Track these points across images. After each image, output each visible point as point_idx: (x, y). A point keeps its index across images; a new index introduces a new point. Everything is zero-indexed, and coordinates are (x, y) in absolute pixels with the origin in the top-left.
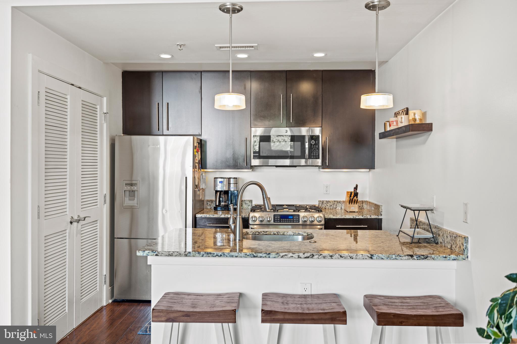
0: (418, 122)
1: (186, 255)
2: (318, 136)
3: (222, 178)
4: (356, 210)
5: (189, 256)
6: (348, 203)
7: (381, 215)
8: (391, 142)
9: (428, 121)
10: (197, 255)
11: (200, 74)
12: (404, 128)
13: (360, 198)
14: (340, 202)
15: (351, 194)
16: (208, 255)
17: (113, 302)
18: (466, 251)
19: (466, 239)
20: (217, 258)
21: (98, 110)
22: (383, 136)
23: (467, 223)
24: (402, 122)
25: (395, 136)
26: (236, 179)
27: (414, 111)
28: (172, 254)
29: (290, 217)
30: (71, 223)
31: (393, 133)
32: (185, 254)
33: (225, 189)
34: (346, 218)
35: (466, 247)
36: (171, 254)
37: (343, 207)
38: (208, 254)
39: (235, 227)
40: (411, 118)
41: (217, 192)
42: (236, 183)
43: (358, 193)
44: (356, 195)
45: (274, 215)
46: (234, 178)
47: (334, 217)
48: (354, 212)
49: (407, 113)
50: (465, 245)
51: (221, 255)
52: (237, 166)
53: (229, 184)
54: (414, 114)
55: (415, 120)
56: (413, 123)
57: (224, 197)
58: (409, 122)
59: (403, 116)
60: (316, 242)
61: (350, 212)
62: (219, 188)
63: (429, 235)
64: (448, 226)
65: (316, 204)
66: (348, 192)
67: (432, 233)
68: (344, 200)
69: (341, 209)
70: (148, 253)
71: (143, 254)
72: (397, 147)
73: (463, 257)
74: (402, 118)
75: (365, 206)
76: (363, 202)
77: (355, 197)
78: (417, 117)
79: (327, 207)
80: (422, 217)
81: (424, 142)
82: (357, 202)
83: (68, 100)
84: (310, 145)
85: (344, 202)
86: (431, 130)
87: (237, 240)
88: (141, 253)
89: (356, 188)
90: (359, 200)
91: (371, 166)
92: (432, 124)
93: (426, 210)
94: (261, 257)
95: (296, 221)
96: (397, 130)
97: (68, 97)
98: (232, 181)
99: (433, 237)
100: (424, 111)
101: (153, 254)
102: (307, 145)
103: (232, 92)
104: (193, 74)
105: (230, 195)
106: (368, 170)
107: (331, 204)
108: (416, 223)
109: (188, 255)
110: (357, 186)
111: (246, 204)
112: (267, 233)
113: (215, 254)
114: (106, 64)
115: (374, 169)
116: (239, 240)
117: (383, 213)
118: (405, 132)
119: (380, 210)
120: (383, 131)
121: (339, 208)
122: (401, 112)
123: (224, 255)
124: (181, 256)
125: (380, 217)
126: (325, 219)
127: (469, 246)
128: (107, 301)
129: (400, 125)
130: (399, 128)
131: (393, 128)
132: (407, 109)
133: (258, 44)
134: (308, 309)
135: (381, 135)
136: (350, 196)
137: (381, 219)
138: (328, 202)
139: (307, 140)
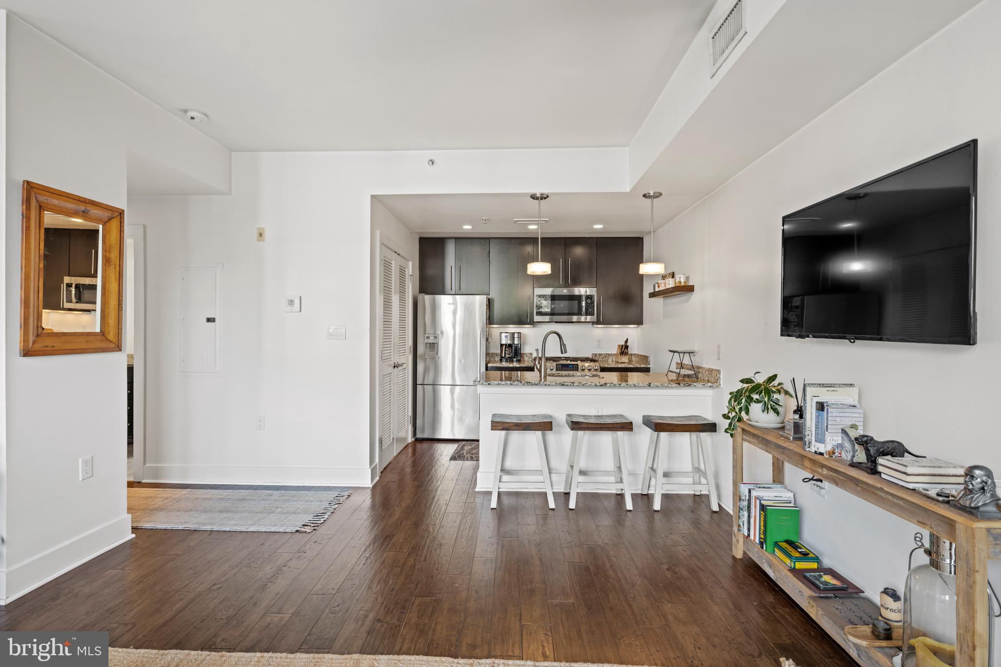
0: (683, 284)
2: (594, 296)
3: (506, 333)
4: (627, 361)
6: (619, 355)
7: (649, 364)
8: (659, 301)
9: (691, 284)
10: (520, 384)
11: (489, 240)
12: (672, 289)
13: (630, 351)
14: (611, 355)
15: (622, 347)
17: (415, 440)
18: (719, 380)
19: (719, 371)
21: (407, 273)
22: (652, 295)
23: (720, 360)
24: (669, 284)
25: (662, 296)
26: (520, 334)
27: (679, 276)
29: (570, 366)
30: (394, 367)
31: (663, 293)
33: (509, 342)
35: (719, 378)
37: (614, 360)
38: (527, 383)
39: (541, 366)
40: (677, 281)
41: (502, 345)
42: (520, 337)
43: (628, 346)
44: (627, 347)
45: (557, 365)
46: (518, 333)
47: (608, 366)
48: (625, 363)
49: (673, 277)
50: (718, 375)
52: (521, 322)
53: (514, 338)
54: (680, 278)
55: (680, 282)
56: (679, 285)
57: (509, 350)
58: (675, 284)
59: (670, 279)
60: (603, 378)
61: (621, 363)
62: (504, 342)
63: (692, 372)
64: (706, 365)
65: (590, 356)
66: (619, 346)
67: (694, 371)
68: (615, 353)
69: (612, 361)
72: (664, 305)
73: (717, 384)
74: (669, 280)
75: (634, 358)
76: (631, 355)
77: (626, 350)
78: (682, 280)
79: (600, 359)
80: (686, 361)
81: (688, 300)
82: (626, 354)
83: (393, 265)
84: (587, 303)
85: (615, 354)
86: (693, 291)
87: (543, 377)
89: (626, 341)
90: (629, 353)
91: (639, 322)
92: (693, 286)
93: (689, 353)
94: (567, 385)
95: (577, 367)
96: (666, 291)
97: (393, 262)
98: (516, 336)
99: (695, 374)
100: (687, 275)
102: (584, 304)
103: (541, 261)
104: (483, 241)
105: (513, 348)
106: (636, 326)
107: (604, 356)
108: (681, 366)
110: (627, 339)
111: (527, 356)
112: (560, 375)
114: (411, 232)
115: (642, 324)
116: (544, 376)
117: (651, 363)
118: (672, 292)
119: (649, 360)
120: (653, 291)
121: (610, 360)
122: (668, 275)
125: (649, 366)
126: (601, 368)
127: (721, 377)
128: (411, 439)
129: (668, 287)
130: (667, 289)
131: (661, 289)
132: (673, 273)
133: (550, 219)
134: (604, 421)
135: (651, 294)
136: (622, 349)
137: (649, 368)
138: (600, 355)
139: (584, 299)
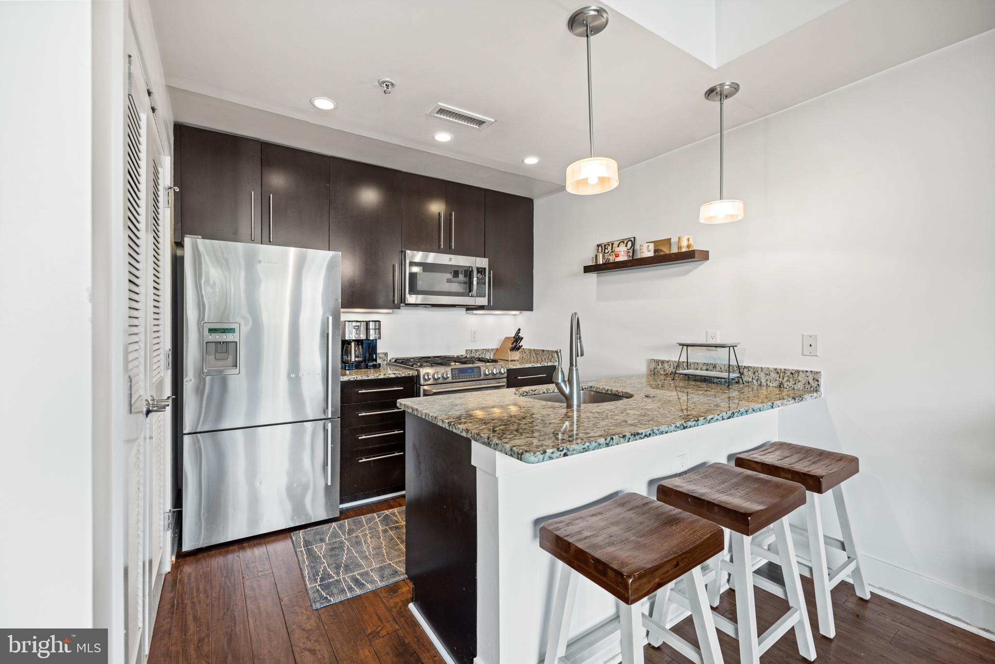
1: (608, 444)
2: (485, 269)
3: (357, 321)
4: (517, 358)
5: (612, 445)
14: (488, 350)
16: (635, 438)
20: (646, 439)
23: (817, 356)
24: (649, 251)
26: (377, 323)
28: (588, 446)
29: (468, 371)
31: (626, 264)
32: (606, 443)
33: (362, 337)
34: (525, 367)
36: (587, 448)
42: (377, 328)
45: (451, 369)
46: (375, 321)
47: (514, 367)
51: (650, 434)
53: (367, 329)
54: (688, 240)
57: (358, 349)
61: (511, 360)
62: (349, 336)
66: (507, 338)
70: (552, 455)
71: (544, 457)
84: (478, 279)
86: (706, 259)
88: (539, 457)
91: (527, 307)
92: (707, 250)
93: (727, 347)
95: (477, 375)
98: (372, 325)
101: (560, 455)
102: (475, 280)
105: (365, 346)
106: (521, 312)
109: (610, 443)
110: (519, 330)
112: (536, 392)
113: (644, 434)
115: (532, 310)
122: (616, 243)
123: (653, 433)
124: (601, 448)
130: (641, 259)
131: (622, 259)
139: (475, 272)
